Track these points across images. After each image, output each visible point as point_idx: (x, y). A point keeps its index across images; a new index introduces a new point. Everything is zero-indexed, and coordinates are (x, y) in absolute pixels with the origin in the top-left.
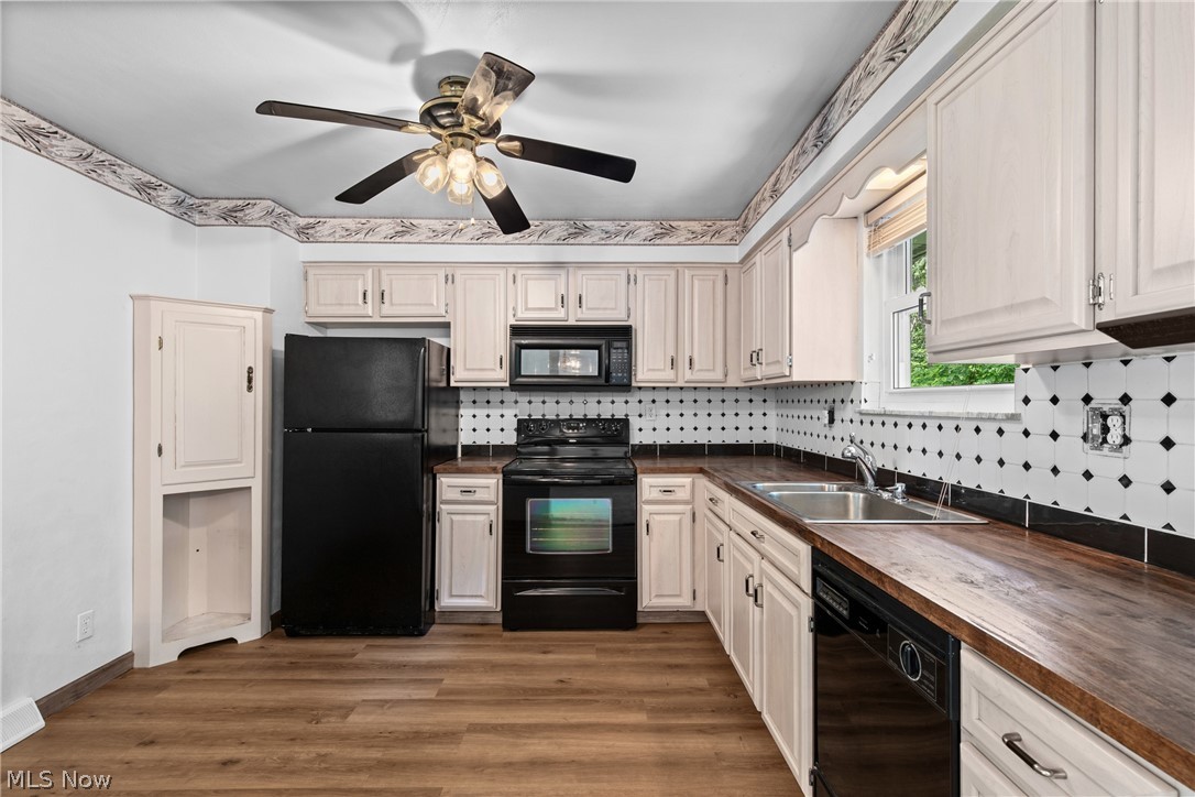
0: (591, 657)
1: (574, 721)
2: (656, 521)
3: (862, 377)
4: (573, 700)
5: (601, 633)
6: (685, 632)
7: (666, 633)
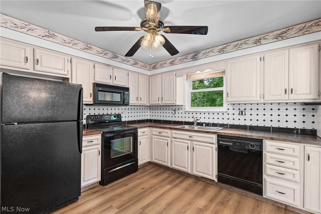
0: (139, 181)
1: (160, 194)
2: (141, 141)
3: (185, 104)
4: (152, 190)
5: (131, 175)
6: (147, 168)
7: (144, 169)
